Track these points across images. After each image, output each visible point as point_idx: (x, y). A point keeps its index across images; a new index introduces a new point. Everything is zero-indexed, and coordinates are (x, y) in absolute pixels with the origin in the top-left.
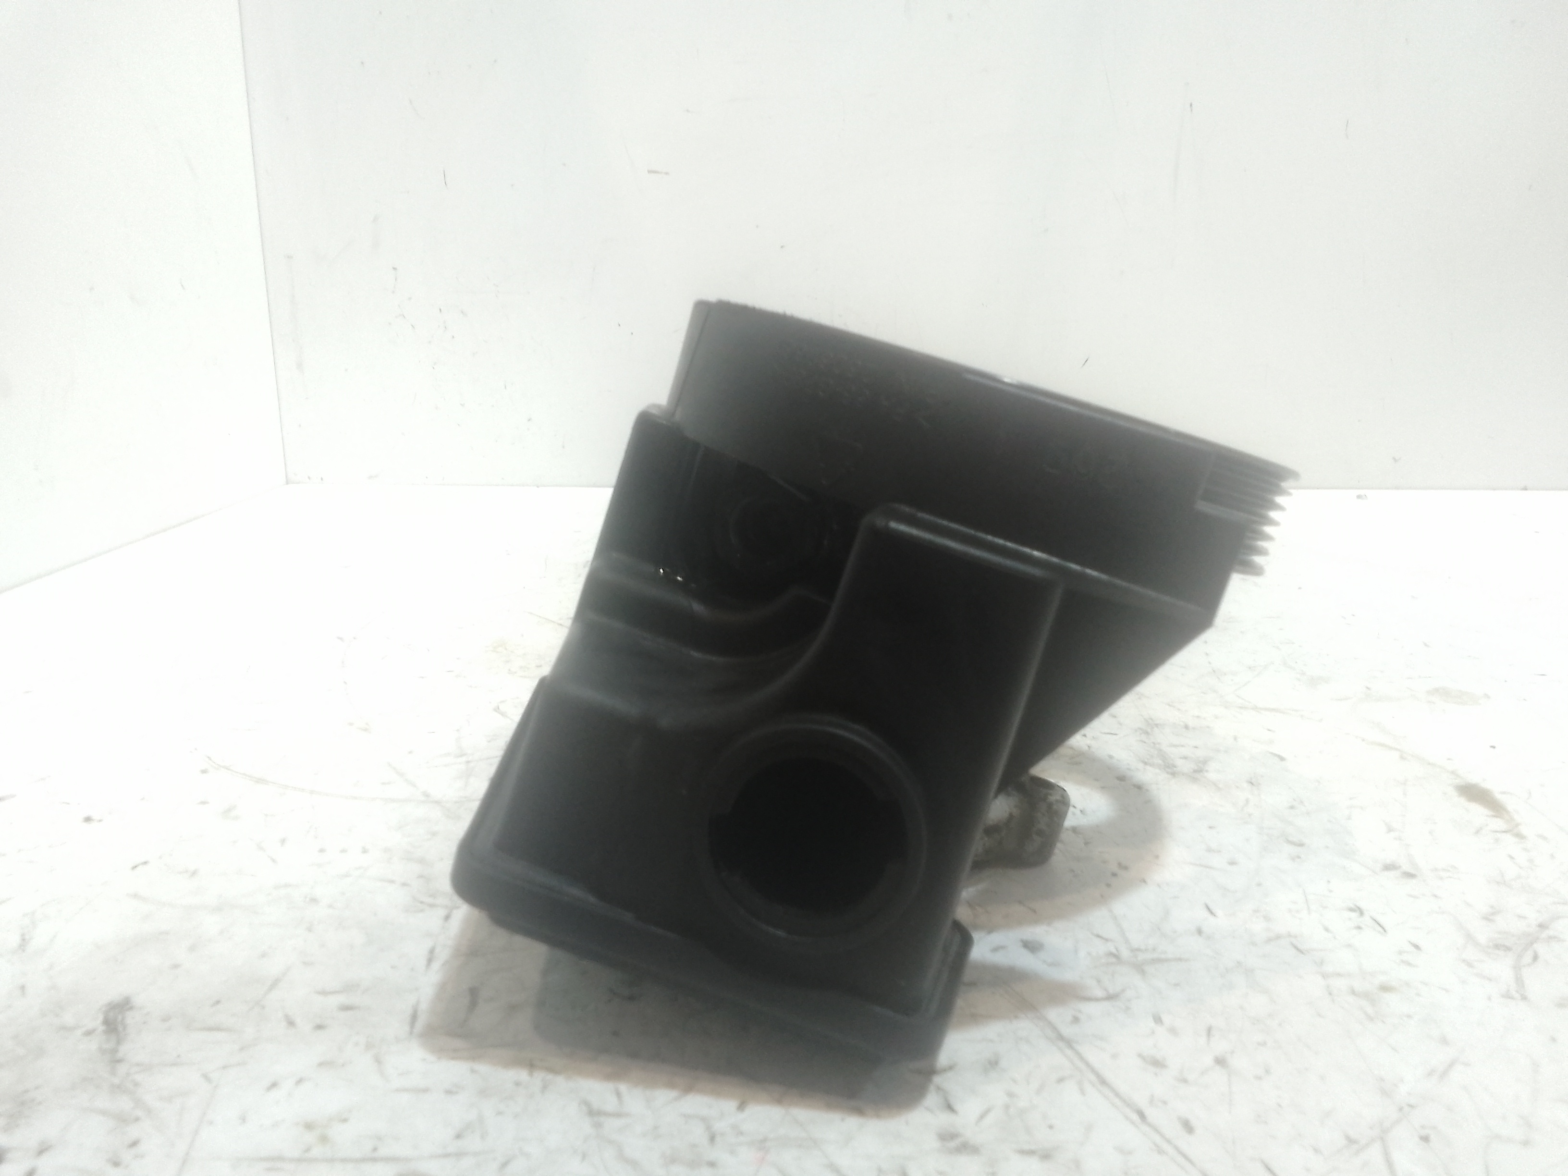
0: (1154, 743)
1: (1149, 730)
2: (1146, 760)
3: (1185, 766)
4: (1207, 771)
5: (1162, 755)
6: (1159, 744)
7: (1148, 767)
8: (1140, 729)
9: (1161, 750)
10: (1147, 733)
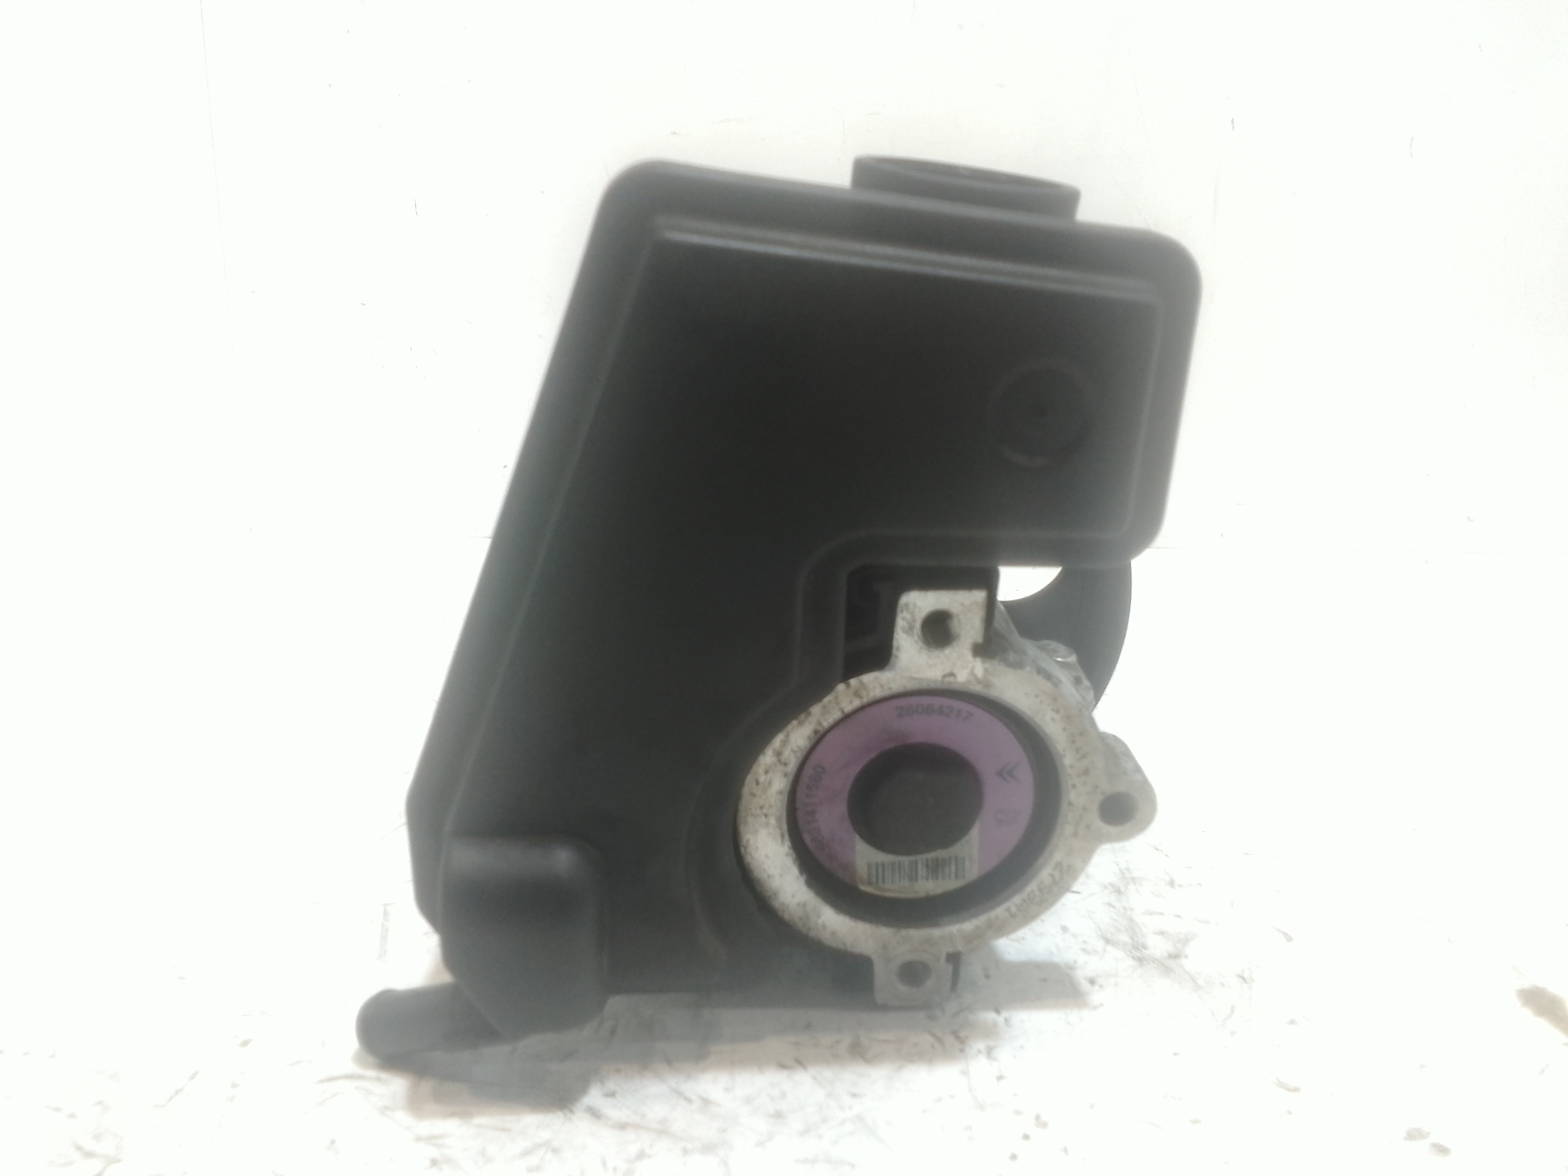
0: (1125, 909)
1: (1122, 889)
2: (1109, 936)
3: (1158, 947)
4: (1186, 957)
5: (1132, 928)
6: (1132, 909)
7: (1110, 948)
8: (1111, 885)
9: (1131, 920)
10: (1119, 892)
